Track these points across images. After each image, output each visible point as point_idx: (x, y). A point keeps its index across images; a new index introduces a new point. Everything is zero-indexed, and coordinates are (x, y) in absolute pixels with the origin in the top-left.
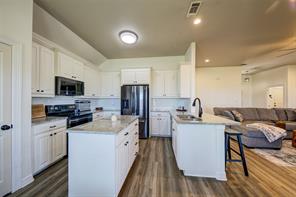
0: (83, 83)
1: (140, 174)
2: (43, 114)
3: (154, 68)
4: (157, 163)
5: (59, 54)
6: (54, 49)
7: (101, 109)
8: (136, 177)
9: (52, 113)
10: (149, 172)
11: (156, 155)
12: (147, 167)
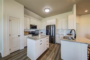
0: (37, 26)
1: (47, 55)
2: (28, 33)
3: (57, 19)
4: (54, 53)
5: (31, 19)
6: (29, 18)
7: (42, 33)
8: (45, 56)
9: (30, 33)
10: (50, 55)
11: (55, 50)
12: (50, 53)
